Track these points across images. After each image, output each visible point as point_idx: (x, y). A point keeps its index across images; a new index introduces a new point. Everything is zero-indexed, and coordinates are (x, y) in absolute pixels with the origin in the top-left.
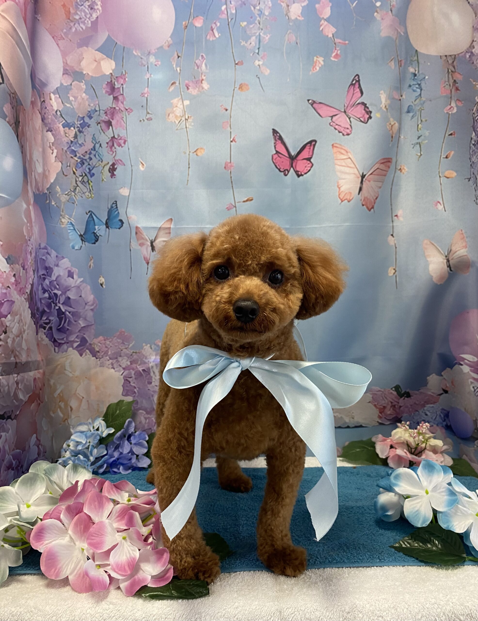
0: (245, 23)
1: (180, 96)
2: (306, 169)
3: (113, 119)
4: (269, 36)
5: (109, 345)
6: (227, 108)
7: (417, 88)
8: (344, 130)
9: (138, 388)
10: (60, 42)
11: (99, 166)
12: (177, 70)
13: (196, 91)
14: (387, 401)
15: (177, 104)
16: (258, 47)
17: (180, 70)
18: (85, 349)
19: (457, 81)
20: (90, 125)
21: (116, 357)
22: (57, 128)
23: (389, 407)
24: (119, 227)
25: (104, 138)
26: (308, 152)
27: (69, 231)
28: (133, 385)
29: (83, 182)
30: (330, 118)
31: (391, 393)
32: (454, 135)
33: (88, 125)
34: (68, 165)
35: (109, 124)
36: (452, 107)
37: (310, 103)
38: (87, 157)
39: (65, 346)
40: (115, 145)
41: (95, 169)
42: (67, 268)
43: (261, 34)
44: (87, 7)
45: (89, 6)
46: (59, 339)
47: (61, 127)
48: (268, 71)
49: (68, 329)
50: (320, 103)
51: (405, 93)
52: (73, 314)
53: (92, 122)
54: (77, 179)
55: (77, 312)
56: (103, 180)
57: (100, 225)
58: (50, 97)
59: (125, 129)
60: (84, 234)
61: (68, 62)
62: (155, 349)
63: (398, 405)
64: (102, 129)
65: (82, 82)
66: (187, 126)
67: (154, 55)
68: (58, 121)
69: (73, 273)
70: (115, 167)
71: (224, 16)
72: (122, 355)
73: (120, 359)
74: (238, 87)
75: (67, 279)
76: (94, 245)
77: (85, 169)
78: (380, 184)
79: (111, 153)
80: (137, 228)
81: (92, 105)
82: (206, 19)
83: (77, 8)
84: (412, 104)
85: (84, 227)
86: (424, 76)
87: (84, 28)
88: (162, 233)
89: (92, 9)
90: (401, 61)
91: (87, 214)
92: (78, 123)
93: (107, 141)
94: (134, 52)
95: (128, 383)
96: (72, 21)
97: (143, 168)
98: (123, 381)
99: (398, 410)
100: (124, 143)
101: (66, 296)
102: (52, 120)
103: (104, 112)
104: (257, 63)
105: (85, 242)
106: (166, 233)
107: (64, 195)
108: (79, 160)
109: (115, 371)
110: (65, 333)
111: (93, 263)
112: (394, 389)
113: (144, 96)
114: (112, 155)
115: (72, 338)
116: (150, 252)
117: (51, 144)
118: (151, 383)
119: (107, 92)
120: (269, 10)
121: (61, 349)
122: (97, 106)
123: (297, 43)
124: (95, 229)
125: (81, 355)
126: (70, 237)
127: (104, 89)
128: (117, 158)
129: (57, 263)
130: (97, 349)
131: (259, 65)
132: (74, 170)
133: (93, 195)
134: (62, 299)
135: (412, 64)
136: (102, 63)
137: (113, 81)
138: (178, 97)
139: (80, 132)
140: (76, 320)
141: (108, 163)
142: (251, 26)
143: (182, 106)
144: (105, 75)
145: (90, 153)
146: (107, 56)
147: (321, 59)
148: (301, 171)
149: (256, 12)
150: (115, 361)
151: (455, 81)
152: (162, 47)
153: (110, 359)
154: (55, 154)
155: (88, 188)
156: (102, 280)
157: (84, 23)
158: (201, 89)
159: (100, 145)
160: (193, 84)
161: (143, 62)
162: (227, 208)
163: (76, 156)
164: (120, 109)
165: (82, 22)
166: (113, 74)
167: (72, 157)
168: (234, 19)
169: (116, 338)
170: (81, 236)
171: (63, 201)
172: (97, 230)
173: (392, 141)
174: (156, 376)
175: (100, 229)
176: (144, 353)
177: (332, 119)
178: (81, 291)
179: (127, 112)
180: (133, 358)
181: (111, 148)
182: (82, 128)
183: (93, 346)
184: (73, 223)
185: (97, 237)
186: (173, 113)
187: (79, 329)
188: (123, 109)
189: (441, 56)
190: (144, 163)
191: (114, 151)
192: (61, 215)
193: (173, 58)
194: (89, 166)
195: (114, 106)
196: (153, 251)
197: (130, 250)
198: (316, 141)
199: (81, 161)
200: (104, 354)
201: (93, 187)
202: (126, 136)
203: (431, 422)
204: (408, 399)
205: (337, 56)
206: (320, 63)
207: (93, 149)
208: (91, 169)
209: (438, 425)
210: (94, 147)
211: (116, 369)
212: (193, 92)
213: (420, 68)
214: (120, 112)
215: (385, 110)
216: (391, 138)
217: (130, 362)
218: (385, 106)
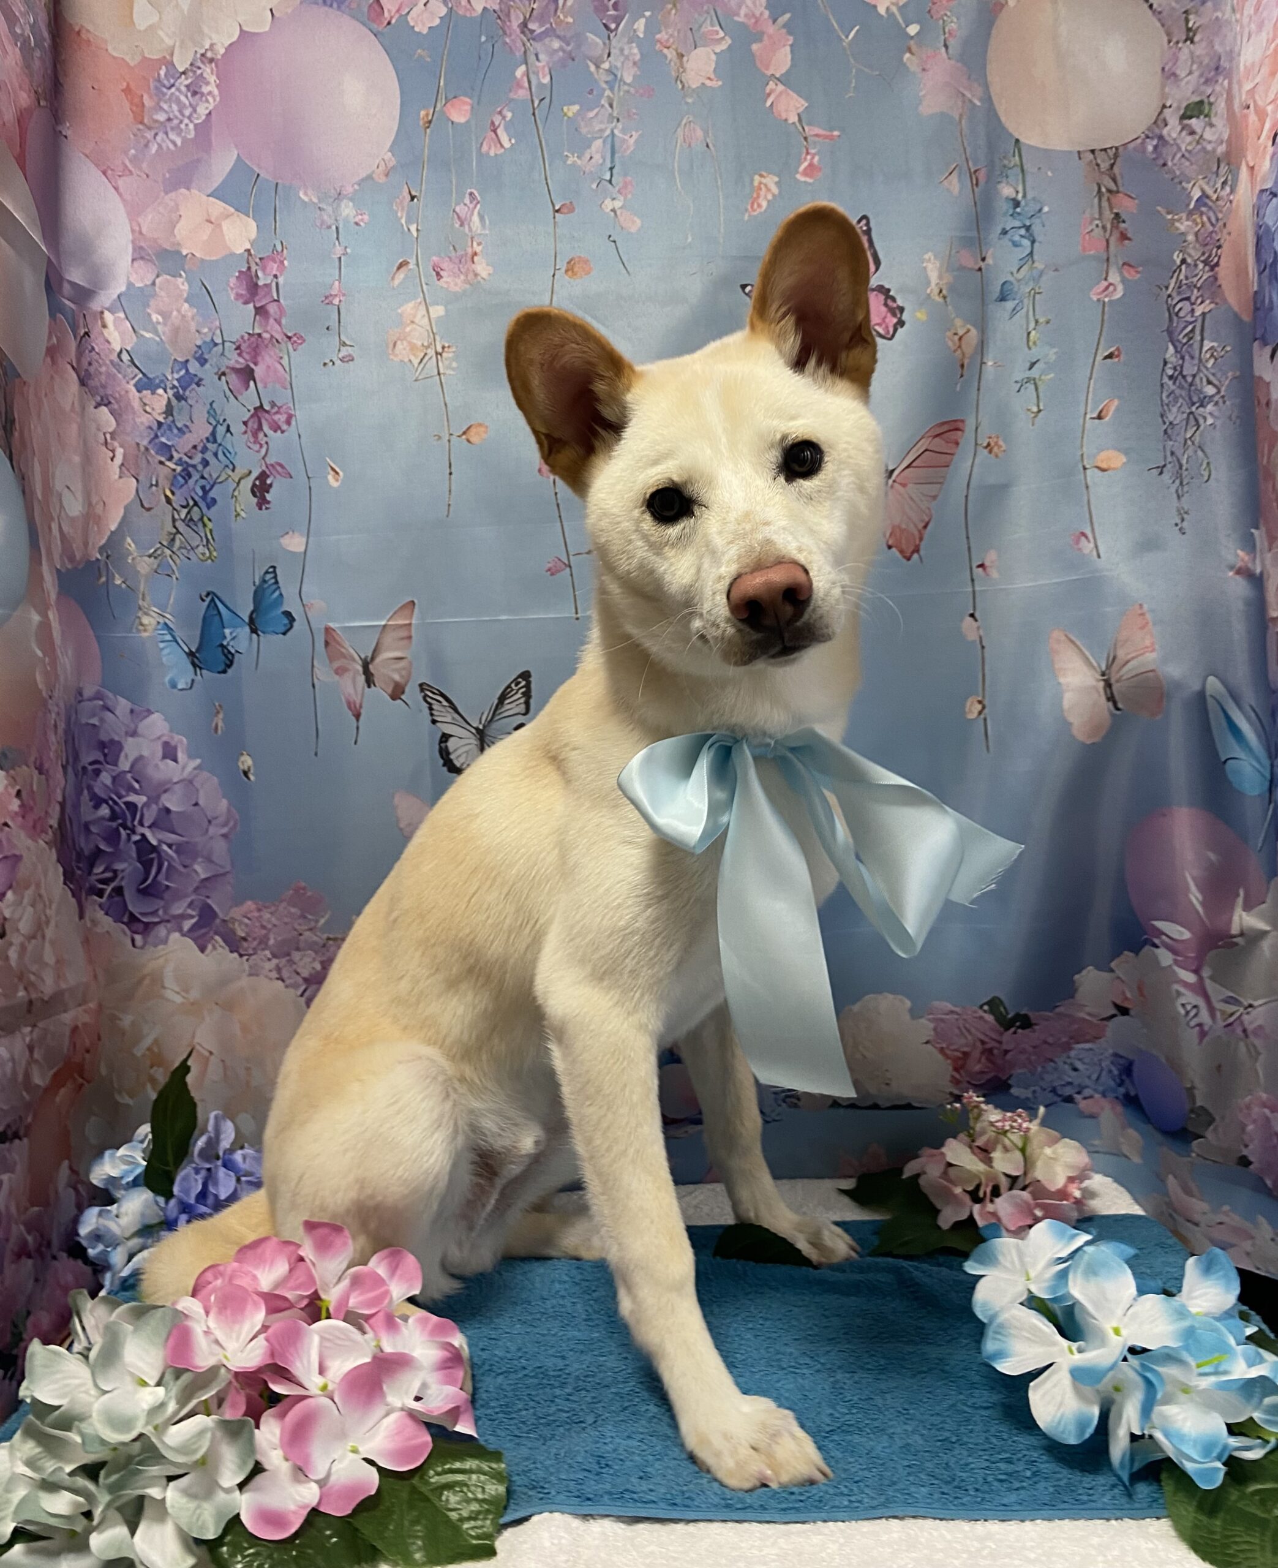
0: (576, 108)
1: (422, 296)
3: (256, 364)
4: (635, 135)
5: (269, 921)
7: (1022, 236)
10: (121, 183)
11: (226, 480)
12: (409, 230)
13: (459, 281)
14: (970, 1037)
15: (415, 316)
16: (609, 165)
17: (418, 230)
18: (211, 933)
19: (1123, 216)
20: (201, 380)
21: (287, 950)
22: (123, 393)
23: (977, 1053)
24: (283, 629)
25: (237, 412)
27: (162, 645)
29: (189, 521)
31: (981, 1018)
32: (1118, 356)
33: (196, 380)
34: (154, 482)
35: (247, 375)
36: (1111, 284)
38: (197, 459)
39: (162, 931)
40: (266, 428)
41: (216, 487)
42: (159, 738)
43: (616, 132)
44: (184, 89)
45: (187, 86)
46: (144, 914)
47: (134, 389)
48: (638, 222)
49: (167, 887)
51: (990, 252)
52: (179, 849)
53: (207, 373)
54: (176, 516)
55: (187, 843)
56: (238, 515)
57: (235, 627)
58: (102, 318)
59: (289, 386)
60: (198, 650)
61: (144, 231)
63: (998, 1049)
64: (230, 389)
65: (180, 276)
66: (441, 371)
67: (351, 200)
68: (124, 377)
69: (175, 748)
70: (269, 482)
71: (522, 94)
72: (302, 945)
73: (296, 956)
74: (564, 269)
75: (162, 765)
76: (223, 675)
77: (194, 489)
78: (933, 489)
79: (256, 447)
80: (328, 630)
81: (206, 330)
82: (478, 103)
83: (159, 95)
84: (1010, 278)
85: (198, 632)
86: (1038, 207)
87: (179, 142)
88: (389, 639)
89: (195, 93)
90: (975, 172)
91: (203, 600)
92: (173, 378)
93: (245, 419)
94: (302, 195)
96: (150, 128)
97: (337, 480)
99: (999, 1062)
100: (288, 422)
101: (161, 806)
102: (109, 375)
103: (234, 347)
104: (608, 205)
105: (201, 668)
106: (402, 639)
107: (146, 559)
108: (179, 469)
109: (287, 987)
110: (162, 898)
111: (223, 720)
112: (986, 1008)
113: (330, 303)
114: (258, 452)
115: (178, 909)
116: (363, 689)
117: (108, 436)
119: (238, 296)
120: (634, 70)
121: (150, 939)
122: (218, 332)
123: (708, 146)
124: (225, 637)
125: (202, 949)
126: (164, 659)
127: (233, 289)
128: (270, 460)
129: (132, 726)
130: (241, 934)
131: (613, 210)
132: (168, 493)
133: (215, 554)
134: (150, 817)
135: (1007, 177)
136: (225, 225)
137: (253, 268)
138: (416, 298)
139: (179, 397)
140: (187, 862)
141: (250, 472)
142: (591, 114)
143: (426, 319)
144: (233, 254)
145: (205, 450)
146: (237, 210)
147: (771, 181)
149: (602, 77)
150: (284, 961)
151: (1117, 215)
152: (370, 177)
153: (275, 956)
154: (119, 460)
155: (203, 535)
156: (246, 761)
157: (177, 129)
158: (471, 276)
159: (228, 426)
160: (452, 266)
161: (325, 217)
162: (549, 570)
163: (171, 458)
164: (272, 336)
165: (172, 129)
166: (252, 252)
167: (161, 463)
168: (547, 100)
169: (284, 904)
170: (191, 654)
171: (143, 572)
172: (229, 638)
173: (962, 376)
175: (238, 638)
178: (197, 790)
179: (289, 345)
180: (329, 954)
181: (255, 435)
182: (184, 389)
183: (231, 926)
184: (171, 625)
185: (230, 656)
186: (405, 339)
187: (195, 885)
188: (279, 337)
189: (1079, 152)
190: (338, 470)
191: (263, 442)
192: (140, 608)
193: (398, 201)
194: (203, 482)
195: (257, 331)
196: (369, 686)
197: (313, 686)
199: (183, 470)
200: (260, 943)
201: (214, 533)
202: (291, 405)
203: (1087, 1087)
204: (1027, 1031)
205: (811, 169)
206: (768, 190)
207: (211, 439)
208: (207, 488)
209: (1104, 1095)
210: (213, 434)
211: (288, 982)
212: (452, 284)
213: (1028, 184)
214: (273, 345)
215: (940, 300)
216: (959, 368)
217: (322, 963)
218: (937, 290)
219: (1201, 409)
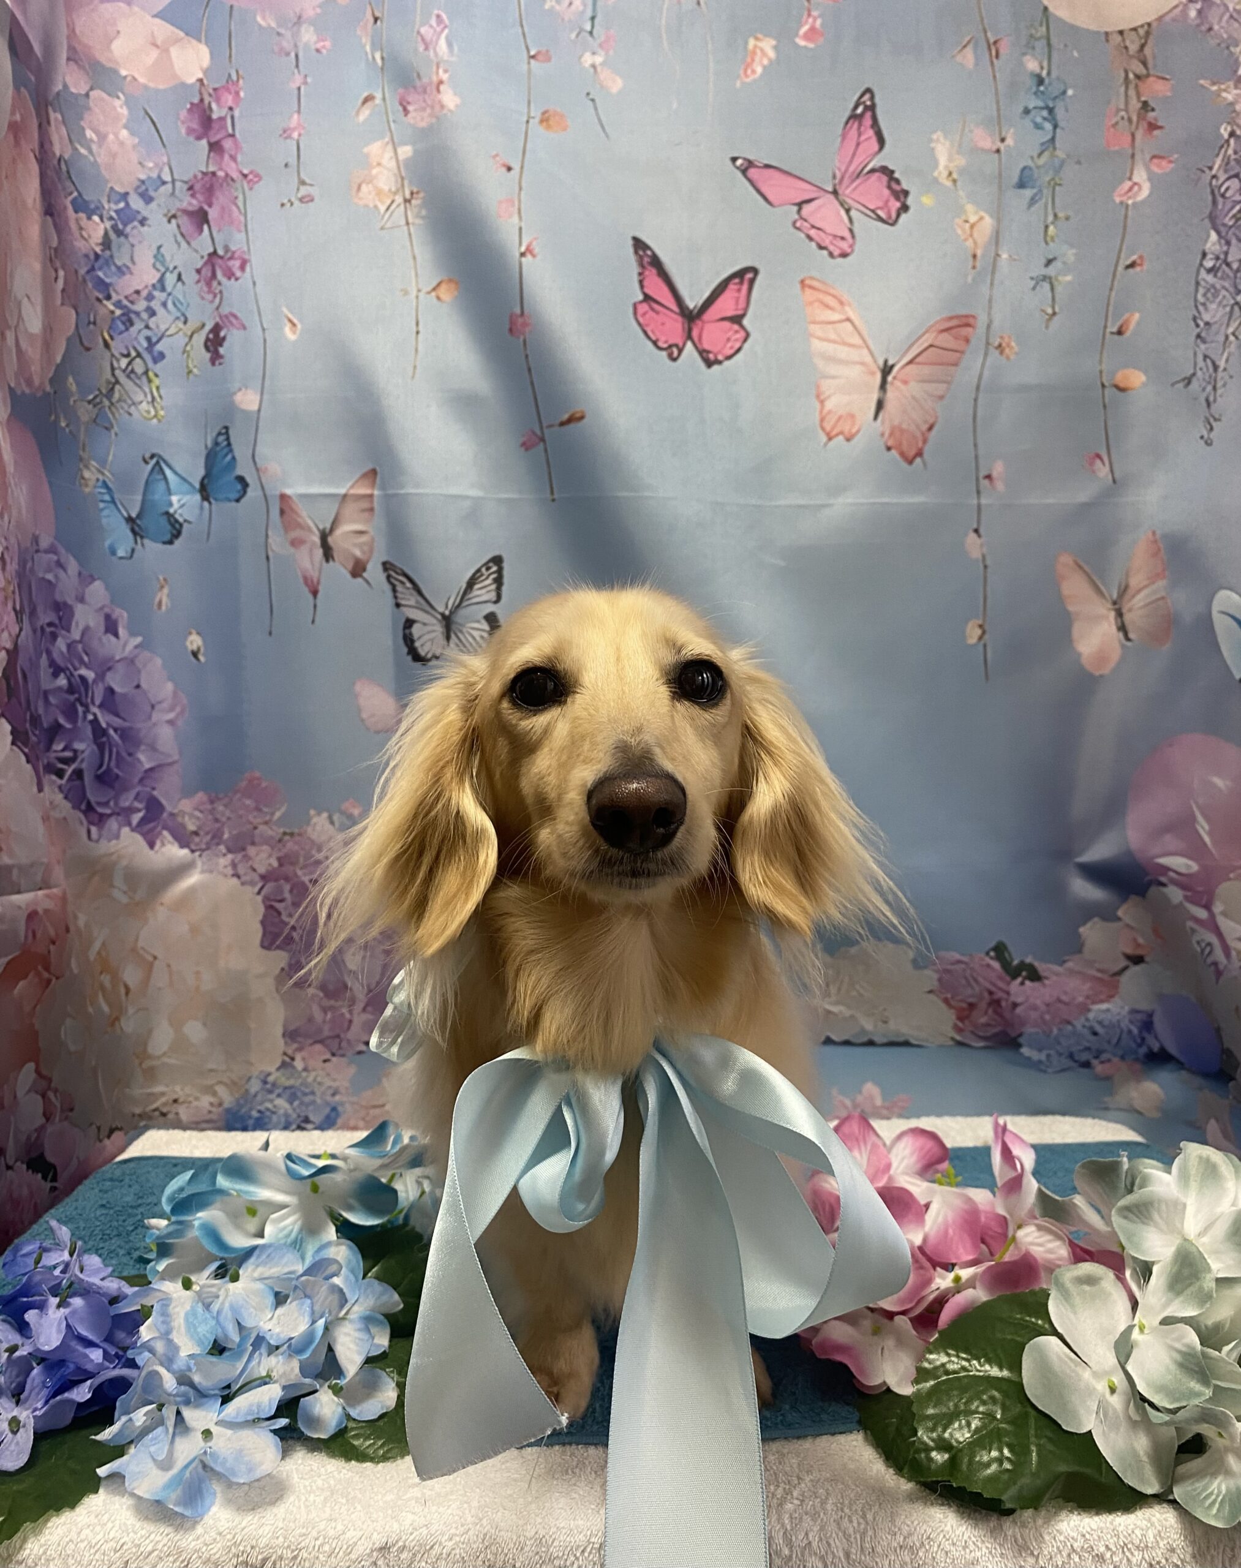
1: (388, 134)
3: (209, 206)
5: (223, 814)
6: (511, 165)
7: (1044, 119)
11: (177, 333)
12: (374, 59)
15: (381, 157)
17: (382, 58)
18: (159, 828)
19: (1153, 104)
20: (145, 219)
21: (239, 846)
25: (189, 258)
28: (289, 920)
29: (130, 374)
33: (140, 217)
35: (200, 218)
36: (1135, 185)
38: (141, 305)
39: (114, 824)
40: (220, 275)
41: (165, 340)
42: (100, 609)
46: (99, 804)
47: (70, 208)
48: (619, 84)
49: (117, 776)
51: (1010, 132)
52: (127, 734)
53: (154, 212)
54: (116, 364)
55: (131, 728)
56: (190, 372)
59: (243, 230)
62: (342, 824)
63: (1007, 1001)
64: (182, 235)
65: (119, 97)
66: (410, 220)
67: (313, 25)
69: (116, 622)
70: (222, 334)
72: (256, 839)
73: (252, 851)
74: (538, 119)
75: (103, 639)
77: (136, 339)
79: (210, 296)
81: (151, 165)
84: (1030, 163)
85: (139, 497)
86: (1062, 88)
91: (145, 462)
92: (110, 208)
95: (275, 914)
97: (294, 332)
98: (262, 909)
100: (242, 268)
101: (107, 685)
103: (186, 187)
104: (587, 59)
108: (119, 312)
109: (243, 884)
110: (113, 788)
111: (168, 595)
112: (992, 954)
114: (211, 302)
115: (127, 799)
117: (53, 252)
119: (190, 130)
121: (104, 832)
122: (166, 169)
125: (152, 845)
127: (183, 122)
128: (224, 310)
129: (80, 592)
130: (191, 827)
131: (593, 66)
132: (106, 337)
133: (162, 414)
134: (99, 694)
135: (1033, 48)
136: (174, 51)
137: (207, 100)
138: (382, 136)
139: (118, 232)
140: (131, 750)
141: (203, 325)
143: (393, 161)
144: (183, 84)
145: (150, 297)
146: (187, 34)
150: (239, 856)
151: (1145, 103)
153: (230, 851)
154: (61, 283)
155: (147, 390)
156: (195, 641)
159: (180, 276)
162: (523, 444)
163: (111, 300)
164: (227, 175)
166: (205, 81)
169: (238, 795)
173: (974, 267)
176: (313, 836)
178: (139, 672)
179: (245, 183)
180: (285, 851)
182: (125, 225)
186: (370, 181)
187: (140, 776)
188: (235, 176)
189: (1106, 34)
190: (295, 321)
191: (217, 291)
194: (147, 333)
195: (211, 169)
197: (268, 558)
199: (123, 313)
200: (213, 838)
201: (162, 392)
202: (245, 250)
206: (764, 54)
207: (158, 286)
208: (154, 340)
209: (1123, 1059)
210: (161, 281)
211: (244, 878)
212: (419, 119)
213: (1053, 62)
214: (228, 185)
215: (949, 183)
216: (971, 259)
217: (279, 859)
218: (945, 174)
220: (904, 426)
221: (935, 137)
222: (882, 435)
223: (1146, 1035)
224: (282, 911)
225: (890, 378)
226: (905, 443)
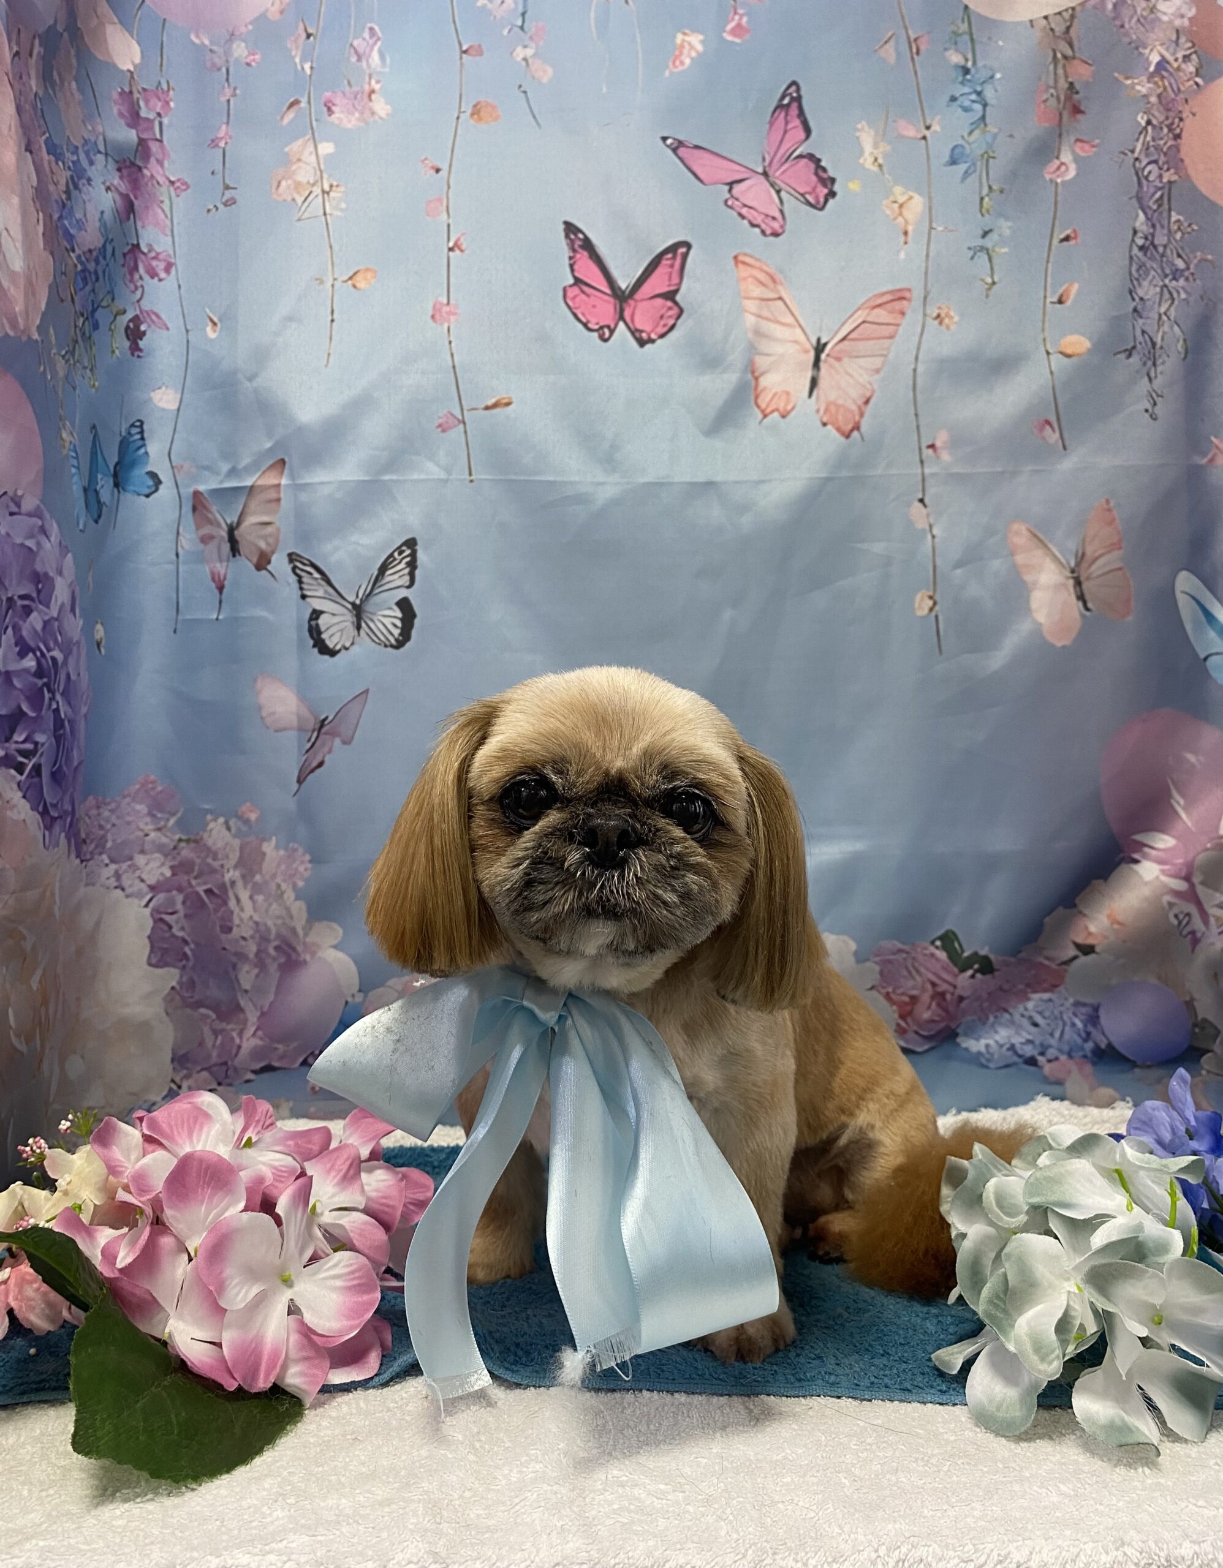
1: (310, 132)
2: (662, 322)
5: (109, 820)
6: (439, 165)
7: (972, 102)
8: (763, 221)
9: (197, 944)
12: (303, 68)
13: (353, 118)
14: (919, 981)
15: (302, 154)
16: (520, 10)
17: (312, 68)
19: (1077, 86)
23: (926, 998)
26: (666, 277)
28: (180, 934)
30: (727, 188)
31: (932, 955)
32: (1075, 238)
36: (1063, 164)
37: (668, 146)
40: (142, 271)
48: (550, 71)
50: (697, 147)
59: (169, 233)
62: (239, 830)
63: (953, 994)
66: (328, 211)
67: (243, 41)
70: (141, 328)
72: (147, 847)
73: (140, 860)
74: (469, 112)
79: (131, 289)
84: (961, 141)
86: (989, 74)
90: (916, 40)
94: (193, 37)
95: (166, 928)
97: (215, 331)
98: (150, 923)
99: (951, 1009)
100: (167, 271)
104: (520, 52)
112: (938, 943)
113: (217, 146)
114: (132, 294)
118: (230, 930)
128: (143, 306)
131: (525, 59)
138: (304, 135)
143: (314, 157)
147: (696, 40)
148: (648, 328)
150: (124, 866)
151: (1071, 84)
152: (263, 16)
153: (113, 861)
158: (367, 114)
160: (345, 102)
161: (216, 60)
162: (440, 425)
164: (152, 178)
166: (135, 77)
169: (128, 800)
173: (906, 243)
174: (242, 910)
176: (210, 842)
177: (730, 191)
179: (172, 189)
180: (179, 859)
181: (129, 276)
186: (290, 177)
188: (161, 181)
190: (215, 320)
191: (138, 286)
193: (293, 38)
196: (234, 556)
197: (177, 555)
198: (688, 245)
202: (171, 252)
203: (1050, 1046)
204: (989, 977)
205: (738, 30)
206: (692, 47)
209: (1070, 1056)
211: (129, 891)
212: (345, 120)
213: (978, 52)
215: (875, 169)
216: (902, 238)
217: (172, 868)
218: (872, 159)
219: (1174, 282)
220: (840, 402)
221: (859, 126)
222: (818, 411)
223: (1090, 1029)
224: (173, 924)
225: (823, 356)
226: (840, 418)
